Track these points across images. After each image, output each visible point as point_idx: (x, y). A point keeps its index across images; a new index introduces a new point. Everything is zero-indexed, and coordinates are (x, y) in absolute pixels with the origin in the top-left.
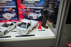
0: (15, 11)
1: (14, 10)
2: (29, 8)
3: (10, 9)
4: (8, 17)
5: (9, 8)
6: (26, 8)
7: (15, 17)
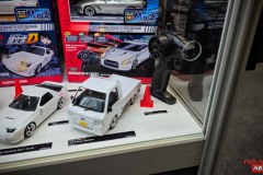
0: (49, 42)
1: (45, 41)
2: (102, 30)
3: (31, 35)
4: (24, 67)
5: (27, 33)
6: (91, 33)
7: (51, 65)
